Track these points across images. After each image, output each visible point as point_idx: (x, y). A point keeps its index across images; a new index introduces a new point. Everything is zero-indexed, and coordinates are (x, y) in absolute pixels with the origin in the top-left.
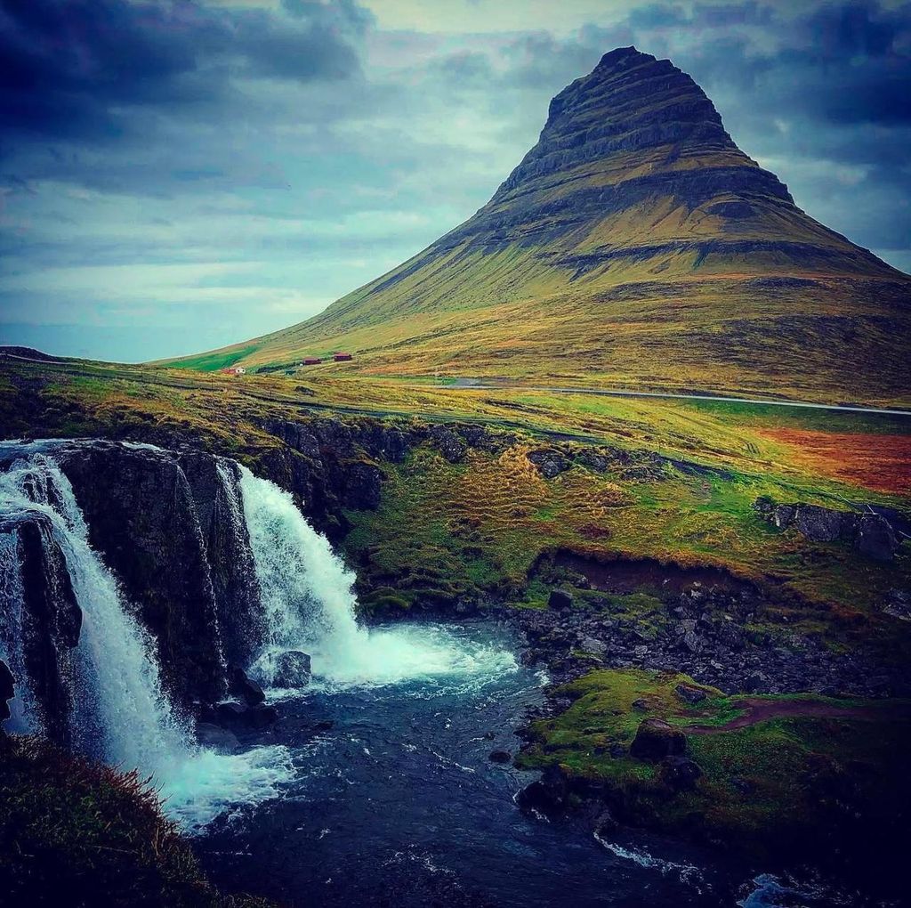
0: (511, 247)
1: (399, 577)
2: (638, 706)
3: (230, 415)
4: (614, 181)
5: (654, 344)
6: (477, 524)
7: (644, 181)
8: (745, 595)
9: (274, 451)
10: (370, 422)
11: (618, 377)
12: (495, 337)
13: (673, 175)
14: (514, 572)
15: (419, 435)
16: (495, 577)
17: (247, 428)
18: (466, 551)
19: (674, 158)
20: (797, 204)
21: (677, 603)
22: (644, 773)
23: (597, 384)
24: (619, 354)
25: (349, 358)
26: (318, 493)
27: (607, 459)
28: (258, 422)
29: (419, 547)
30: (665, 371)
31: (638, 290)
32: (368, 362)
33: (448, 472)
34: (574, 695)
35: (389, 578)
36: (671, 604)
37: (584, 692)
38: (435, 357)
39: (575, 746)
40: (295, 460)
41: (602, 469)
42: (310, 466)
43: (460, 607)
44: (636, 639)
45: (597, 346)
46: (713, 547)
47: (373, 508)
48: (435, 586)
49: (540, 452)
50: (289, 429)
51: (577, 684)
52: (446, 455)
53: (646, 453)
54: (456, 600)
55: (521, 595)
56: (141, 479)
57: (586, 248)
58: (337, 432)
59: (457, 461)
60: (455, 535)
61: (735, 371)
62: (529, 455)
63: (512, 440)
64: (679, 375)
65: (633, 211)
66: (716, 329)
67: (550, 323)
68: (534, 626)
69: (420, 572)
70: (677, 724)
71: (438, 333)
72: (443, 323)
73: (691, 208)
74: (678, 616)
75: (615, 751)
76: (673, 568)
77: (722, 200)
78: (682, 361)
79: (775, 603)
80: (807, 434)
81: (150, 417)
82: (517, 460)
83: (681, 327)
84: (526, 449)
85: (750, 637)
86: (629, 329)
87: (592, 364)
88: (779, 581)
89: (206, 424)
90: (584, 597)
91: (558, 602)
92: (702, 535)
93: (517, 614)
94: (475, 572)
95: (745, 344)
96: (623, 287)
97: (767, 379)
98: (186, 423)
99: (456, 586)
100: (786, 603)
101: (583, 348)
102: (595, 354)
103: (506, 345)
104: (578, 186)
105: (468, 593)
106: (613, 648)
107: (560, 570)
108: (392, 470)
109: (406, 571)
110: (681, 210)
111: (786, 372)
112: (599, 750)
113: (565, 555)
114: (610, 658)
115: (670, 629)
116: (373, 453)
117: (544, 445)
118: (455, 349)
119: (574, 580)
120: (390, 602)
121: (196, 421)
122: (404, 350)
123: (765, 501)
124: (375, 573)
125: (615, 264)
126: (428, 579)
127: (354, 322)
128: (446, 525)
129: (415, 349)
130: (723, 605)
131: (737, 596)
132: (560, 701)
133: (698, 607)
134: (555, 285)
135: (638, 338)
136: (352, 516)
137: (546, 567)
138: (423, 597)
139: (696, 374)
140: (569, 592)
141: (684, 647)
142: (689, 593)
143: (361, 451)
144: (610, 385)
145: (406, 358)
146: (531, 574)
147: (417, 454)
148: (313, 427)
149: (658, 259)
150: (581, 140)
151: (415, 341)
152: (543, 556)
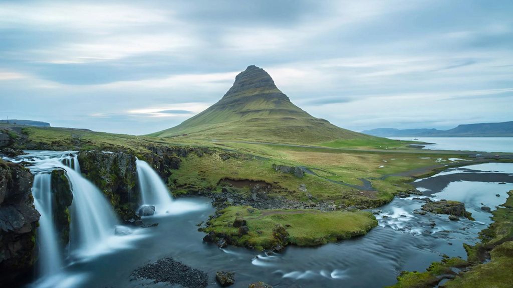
0: (227, 109)
1: (184, 186)
2: (237, 214)
3: (138, 145)
4: (251, 95)
5: (259, 132)
6: (205, 172)
7: (257, 95)
8: (269, 187)
9: (148, 154)
10: (178, 147)
11: (251, 139)
12: (222, 130)
13: (264, 94)
14: (214, 184)
15: (191, 150)
16: (209, 185)
17: (141, 148)
18: (202, 179)
19: (264, 90)
20: (291, 101)
21: (253, 190)
22: (235, 231)
23: (246, 141)
24: (251, 134)
25: (186, 135)
26: (162, 165)
27: (239, 156)
28: (145, 147)
29: (189, 178)
30: (261, 138)
31: (257, 119)
32: (191, 136)
33: (198, 159)
34: (223, 213)
35: (181, 186)
36: (251, 190)
37: (225, 212)
38: (208, 135)
39: (220, 225)
40: (155, 157)
41: (237, 158)
42: (159, 158)
43: (199, 193)
44: (242, 199)
45: (246, 132)
46: (262, 176)
47: (178, 169)
48: (193, 188)
49: (222, 154)
50: (154, 148)
51: (223, 210)
52: (198, 155)
53: (248, 154)
54: (198, 191)
55: (215, 189)
56: (103, 160)
57: (244, 110)
58: (169, 150)
59: (201, 156)
60: (199, 175)
61: (277, 138)
62: (219, 155)
63: (216, 151)
64: (265, 139)
65: (255, 102)
66: (273, 128)
67: (236, 127)
68: (217, 196)
69: (189, 184)
70: (245, 218)
71: (210, 129)
72: (210, 126)
73: (268, 101)
74: (253, 193)
75: (229, 226)
76: (252, 181)
77: (275, 100)
78: (266, 136)
79: (275, 189)
80: (292, 152)
81: (113, 145)
82: (217, 156)
83: (266, 128)
84: (219, 154)
85: (269, 197)
86: (254, 128)
87: (245, 136)
88: (276, 183)
89: (129, 147)
90: (231, 189)
91: (224, 191)
92: (259, 173)
93: (214, 194)
94: (204, 184)
95: (279, 132)
96: (253, 119)
97: (284, 140)
98: (123, 147)
99: (199, 188)
100: (278, 188)
101: (243, 133)
102: (246, 134)
103: (225, 132)
104: (242, 96)
105: (202, 189)
106: (235, 201)
107: (225, 183)
108: (183, 159)
109: (186, 184)
110: (266, 102)
111: (288, 138)
112: (225, 226)
113: (227, 179)
114: (234, 204)
115: (251, 196)
116: (178, 155)
117: (224, 153)
118: (213, 133)
119: (229, 185)
120: (180, 192)
121: (126, 146)
122: (200, 133)
123: (274, 165)
124: (177, 185)
125: (251, 114)
126: (191, 186)
127: (188, 126)
128: (197, 173)
129: (203, 133)
130: (264, 189)
131: (267, 187)
132: (219, 215)
133: (258, 190)
134: (237, 118)
135: (256, 130)
136: (171, 171)
137: (222, 182)
138: (190, 191)
139: (269, 139)
140: (227, 188)
141: (253, 200)
142: (256, 187)
143: (175, 155)
144: (249, 141)
145: (201, 135)
146: (218, 184)
147: (191, 155)
148: (161, 148)
149: (261, 113)
150: (243, 85)
151: (203, 131)
152: (221, 180)
